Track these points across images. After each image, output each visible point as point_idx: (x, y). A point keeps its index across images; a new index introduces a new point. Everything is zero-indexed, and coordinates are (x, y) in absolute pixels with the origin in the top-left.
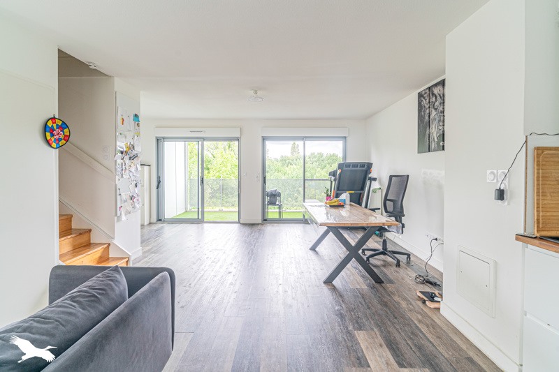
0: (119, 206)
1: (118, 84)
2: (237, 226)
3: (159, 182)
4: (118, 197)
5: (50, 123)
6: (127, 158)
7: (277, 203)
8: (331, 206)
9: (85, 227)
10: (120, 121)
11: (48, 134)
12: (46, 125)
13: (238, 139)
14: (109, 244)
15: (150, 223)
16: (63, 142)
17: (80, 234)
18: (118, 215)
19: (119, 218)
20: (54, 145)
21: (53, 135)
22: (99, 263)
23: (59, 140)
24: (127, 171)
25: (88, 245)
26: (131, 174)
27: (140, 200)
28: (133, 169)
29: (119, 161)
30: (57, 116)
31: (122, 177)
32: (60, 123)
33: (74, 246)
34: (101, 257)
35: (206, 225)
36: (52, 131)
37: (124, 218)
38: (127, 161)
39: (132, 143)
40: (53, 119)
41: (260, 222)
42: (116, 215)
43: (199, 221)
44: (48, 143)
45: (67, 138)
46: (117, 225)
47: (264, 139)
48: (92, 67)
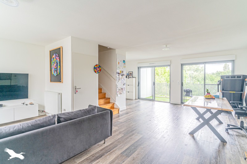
0: (117, 91)
1: (117, 51)
2: (169, 104)
3: (139, 84)
4: (117, 88)
5: (96, 67)
6: (120, 75)
7: (190, 95)
8: (206, 98)
9: (109, 97)
10: (118, 63)
11: (95, 69)
12: (95, 67)
13: (169, 65)
14: (114, 103)
15: (136, 99)
16: (99, 71)
17: (107, 99)
18: (117, 94)
19: (117, 95)
20: (97, 72)
21: (96, 70)
22: (111, 108)
23: (98, 71)
24: (120, 80)
25: (109, 103)
26: (122, 81)
27: (125, 90)
28: (123, 79)
29: (118, 76)
30: (98, 64)
31: (118, 82)
32: (98, 66)
33: (105, 102)
34: (111, 107)
35: (155, 102)
36: (96, 68)
37: (119, 95)
38: (120, 76)
39: (122, 70)
40: (97, 65)
41: (180, 103)
42: (116, 94)
43: (153, 100)
44: (95, 72)
45: (100, 70)
46: (117, 98)
47: (182, 65)
48: (108, 48)
